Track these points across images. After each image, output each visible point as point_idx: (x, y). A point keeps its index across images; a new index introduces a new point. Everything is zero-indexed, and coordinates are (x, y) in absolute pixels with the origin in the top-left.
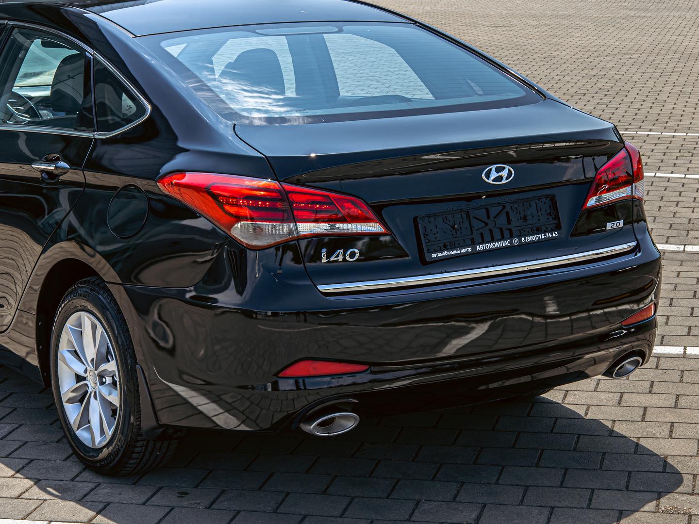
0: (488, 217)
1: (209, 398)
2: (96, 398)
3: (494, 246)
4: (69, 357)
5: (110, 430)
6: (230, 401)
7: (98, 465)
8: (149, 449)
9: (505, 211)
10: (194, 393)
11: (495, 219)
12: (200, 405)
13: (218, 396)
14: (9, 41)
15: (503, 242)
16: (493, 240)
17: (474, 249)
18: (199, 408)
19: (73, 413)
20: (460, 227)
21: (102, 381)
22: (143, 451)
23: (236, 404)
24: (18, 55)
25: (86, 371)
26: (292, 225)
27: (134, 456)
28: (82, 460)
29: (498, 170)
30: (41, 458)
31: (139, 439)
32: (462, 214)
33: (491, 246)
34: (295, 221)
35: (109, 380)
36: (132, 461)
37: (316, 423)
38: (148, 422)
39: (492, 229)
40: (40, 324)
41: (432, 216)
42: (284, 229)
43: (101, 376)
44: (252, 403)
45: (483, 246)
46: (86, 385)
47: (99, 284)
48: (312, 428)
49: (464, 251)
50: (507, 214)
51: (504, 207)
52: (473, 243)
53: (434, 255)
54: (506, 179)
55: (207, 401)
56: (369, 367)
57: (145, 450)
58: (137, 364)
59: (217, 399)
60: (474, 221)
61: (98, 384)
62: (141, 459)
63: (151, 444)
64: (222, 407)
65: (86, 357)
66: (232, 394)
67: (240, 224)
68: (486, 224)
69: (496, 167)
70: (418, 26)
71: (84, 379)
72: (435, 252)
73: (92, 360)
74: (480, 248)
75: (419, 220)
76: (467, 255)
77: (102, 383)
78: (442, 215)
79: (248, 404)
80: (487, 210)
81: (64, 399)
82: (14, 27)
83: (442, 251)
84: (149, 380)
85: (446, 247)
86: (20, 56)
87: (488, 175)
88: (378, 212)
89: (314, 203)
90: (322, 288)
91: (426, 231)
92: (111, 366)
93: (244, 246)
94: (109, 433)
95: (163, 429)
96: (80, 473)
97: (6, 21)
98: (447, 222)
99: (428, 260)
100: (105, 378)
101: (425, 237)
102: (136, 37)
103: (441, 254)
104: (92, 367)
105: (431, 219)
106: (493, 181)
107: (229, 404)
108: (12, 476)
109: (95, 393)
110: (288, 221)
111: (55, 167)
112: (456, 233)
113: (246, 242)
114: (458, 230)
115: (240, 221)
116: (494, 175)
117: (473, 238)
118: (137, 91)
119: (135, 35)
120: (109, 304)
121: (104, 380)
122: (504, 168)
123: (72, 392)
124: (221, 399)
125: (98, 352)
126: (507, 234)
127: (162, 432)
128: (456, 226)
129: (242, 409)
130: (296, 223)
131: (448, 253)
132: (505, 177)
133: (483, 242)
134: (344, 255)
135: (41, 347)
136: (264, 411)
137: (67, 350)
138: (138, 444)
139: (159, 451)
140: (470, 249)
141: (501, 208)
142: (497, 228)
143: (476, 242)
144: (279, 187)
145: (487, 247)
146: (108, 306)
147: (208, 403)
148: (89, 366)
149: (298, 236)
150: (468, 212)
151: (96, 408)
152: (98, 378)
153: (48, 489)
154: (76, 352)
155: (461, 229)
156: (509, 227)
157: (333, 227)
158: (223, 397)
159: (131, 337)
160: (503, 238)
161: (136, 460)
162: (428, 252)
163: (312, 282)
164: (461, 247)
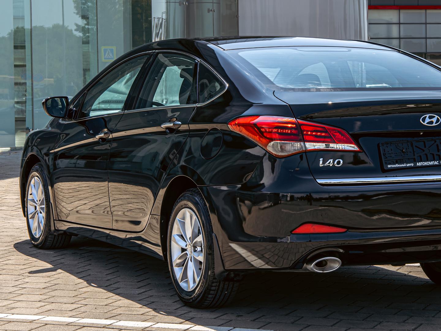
0: (425, 147)
1: (257, 256)
2: (191, 261)
3: (428, 164)
4: (178, 238)
5: (198, 278)
6: (268, 257)
7: (191, 300)
8: (220, 289)
9: (435, 144)
10: (249, 254)
11: (429, 148)
12: (252, 261)
13: (262, 255)
14: (156, 61)
15: (434, 162)
16: (427, 160)
17: (415, 164)
18: (252, 263)
19: (178, 273)
20: (407, 151)
21: (195, 250)
22: (217, 289)
23: (271, 259)
24: (160, 71)
25: (186, 246)
26: (302, 143)
27: (211, 292)
28: (182, 299)
29: (430, 117)
30: (160, 301)
31: (214, 281)
32: (408, 143)
33: (426, 164)
34: (305, 141)
35: (199, 249)
36: (210, 296)
37: (314, 263)
38: (219, 269)
39: (428, 154)
40: (162, 221)
41: (389, 143)
42: (297, 146)
43: (195, 247)
44: (279, 257)
45: (421, 164)
46: (187, 254)
47: (195, 191)
48: (311, 267)
49: (408, 165)
50: (437, 145)
51: (435, 142)
52: (415, 161)
53: (389, 166)
54: (436, 123)
55: (257, 258)
56: (347, 230)
57: (218, 289)
58: (213, 233)
59: (262, 256)
60: (415, 149)
61: (193, 251)
62: (216, 295)
63: (221, 286)
64: (264, 261)
65: (186, 237)
66: (269, 253)
67: (272, 143)
68: (424, 151)
69: (429, 116)
70: (401, 53)
71: (185, 250)
72: (390, 164)
73: (190, 238)
74: (419, 164)
75: (380, 145)
76: (410, 168)
77: (195, 251)
78: (396, 143)
79: (277, 257)
80: (424, 143)
81: (174, 264)
82: (158, 53)
83: (394, 164)
84: (222, 251)
85: (397, 162)
86: (161, 71)
87: (424, 120)
88: (355, 139)
89: (317, 131)
90: (320, 181)
91: (385, 152)
92: (200, 239)
93: (274, 156)
94: (197, 280)
95: (227, 273)
96: (181, 307)
97: (154, 51)
98: (399, 148)
99: (385, 168)
100: (197, 248)
101: (384, 155)
102: (225, 50)
103: (394, 166)
104: (190, 242)
105: (388, 145)
106: (427, 123)
107: (268, 259)
108: (141, 307)
109: (191, 257)
110: (300, 141)
111: (173, 124)
112: (404, 155)
113: (275, 153)
114: (406, 153)
115: (272, 141)
116: (427, 120)
117: (415, 158)
118: (222, 77)
119: (224, 49)
120: (200, 201)
121: (196, 249)
122: (434, 117)
123: (179, 259)
124: (264, 257)
125: (193, 232)
126: (436, 157)
127: (227, 275)
128: (404, 150)
129: (274, 261)
130: (304, 142)
131: (398, 166)
132: (435, 122)
133: (421, 161)
134: (334, 162)
135: (163, 236)
136: (285, 261)
137: (177, 235)
138: (214, 285)
139: (227, 291)
140: (412, 165)
141: (434, 142)
142: (430, 154)
143: (416, 161)
144: (295, 121)
145: (424, 164)
146: (199, 202)
147: (257, 259)
148: (188, 241)
149: (306, 150)
150: (412, 143)
151: (191, 267)
152: (193, 248)
153: (160, 312)
154: (182, 235)
155: (407, 153)
156: (438, 153)
157: (327, 146)
158: (265, 255)
159: (211, 219)
160: (434, 160)
161: (212, 296)
162: (386, 164)
163: (313, 176)
164: (407, 163)
